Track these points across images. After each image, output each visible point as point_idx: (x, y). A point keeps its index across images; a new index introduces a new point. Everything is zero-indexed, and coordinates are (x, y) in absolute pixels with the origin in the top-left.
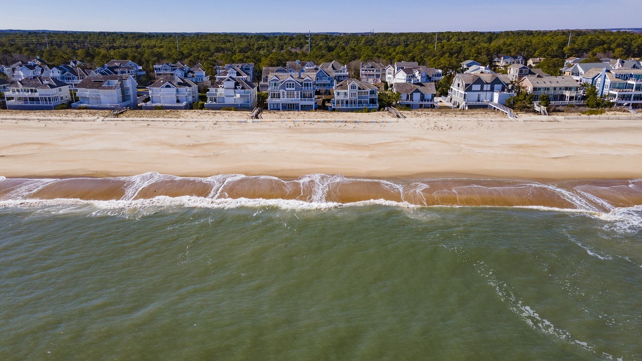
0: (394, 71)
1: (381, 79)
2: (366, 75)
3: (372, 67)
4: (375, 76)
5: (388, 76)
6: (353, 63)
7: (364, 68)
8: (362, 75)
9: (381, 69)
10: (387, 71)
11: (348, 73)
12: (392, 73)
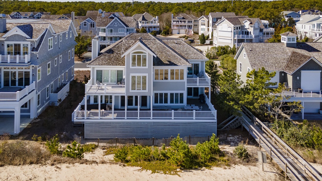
0: (208, 22)
1: (193, 30)
2: (177, 26)
3: (183, 18)
4: (187, 27)
5: (201, 27)
6: (165, 16)
7: (176, 19)
8: (174, 26)
9: (193, 20)
10: (200, 22)
11: (159, 24)
12: (206, 24)
